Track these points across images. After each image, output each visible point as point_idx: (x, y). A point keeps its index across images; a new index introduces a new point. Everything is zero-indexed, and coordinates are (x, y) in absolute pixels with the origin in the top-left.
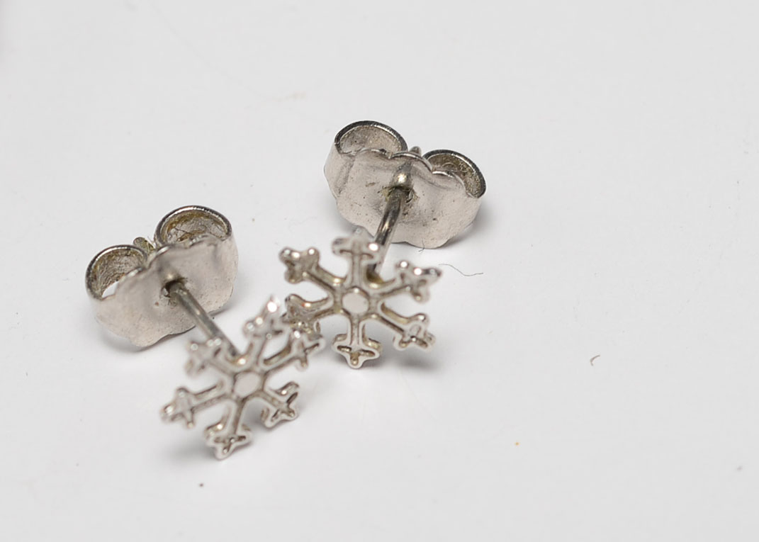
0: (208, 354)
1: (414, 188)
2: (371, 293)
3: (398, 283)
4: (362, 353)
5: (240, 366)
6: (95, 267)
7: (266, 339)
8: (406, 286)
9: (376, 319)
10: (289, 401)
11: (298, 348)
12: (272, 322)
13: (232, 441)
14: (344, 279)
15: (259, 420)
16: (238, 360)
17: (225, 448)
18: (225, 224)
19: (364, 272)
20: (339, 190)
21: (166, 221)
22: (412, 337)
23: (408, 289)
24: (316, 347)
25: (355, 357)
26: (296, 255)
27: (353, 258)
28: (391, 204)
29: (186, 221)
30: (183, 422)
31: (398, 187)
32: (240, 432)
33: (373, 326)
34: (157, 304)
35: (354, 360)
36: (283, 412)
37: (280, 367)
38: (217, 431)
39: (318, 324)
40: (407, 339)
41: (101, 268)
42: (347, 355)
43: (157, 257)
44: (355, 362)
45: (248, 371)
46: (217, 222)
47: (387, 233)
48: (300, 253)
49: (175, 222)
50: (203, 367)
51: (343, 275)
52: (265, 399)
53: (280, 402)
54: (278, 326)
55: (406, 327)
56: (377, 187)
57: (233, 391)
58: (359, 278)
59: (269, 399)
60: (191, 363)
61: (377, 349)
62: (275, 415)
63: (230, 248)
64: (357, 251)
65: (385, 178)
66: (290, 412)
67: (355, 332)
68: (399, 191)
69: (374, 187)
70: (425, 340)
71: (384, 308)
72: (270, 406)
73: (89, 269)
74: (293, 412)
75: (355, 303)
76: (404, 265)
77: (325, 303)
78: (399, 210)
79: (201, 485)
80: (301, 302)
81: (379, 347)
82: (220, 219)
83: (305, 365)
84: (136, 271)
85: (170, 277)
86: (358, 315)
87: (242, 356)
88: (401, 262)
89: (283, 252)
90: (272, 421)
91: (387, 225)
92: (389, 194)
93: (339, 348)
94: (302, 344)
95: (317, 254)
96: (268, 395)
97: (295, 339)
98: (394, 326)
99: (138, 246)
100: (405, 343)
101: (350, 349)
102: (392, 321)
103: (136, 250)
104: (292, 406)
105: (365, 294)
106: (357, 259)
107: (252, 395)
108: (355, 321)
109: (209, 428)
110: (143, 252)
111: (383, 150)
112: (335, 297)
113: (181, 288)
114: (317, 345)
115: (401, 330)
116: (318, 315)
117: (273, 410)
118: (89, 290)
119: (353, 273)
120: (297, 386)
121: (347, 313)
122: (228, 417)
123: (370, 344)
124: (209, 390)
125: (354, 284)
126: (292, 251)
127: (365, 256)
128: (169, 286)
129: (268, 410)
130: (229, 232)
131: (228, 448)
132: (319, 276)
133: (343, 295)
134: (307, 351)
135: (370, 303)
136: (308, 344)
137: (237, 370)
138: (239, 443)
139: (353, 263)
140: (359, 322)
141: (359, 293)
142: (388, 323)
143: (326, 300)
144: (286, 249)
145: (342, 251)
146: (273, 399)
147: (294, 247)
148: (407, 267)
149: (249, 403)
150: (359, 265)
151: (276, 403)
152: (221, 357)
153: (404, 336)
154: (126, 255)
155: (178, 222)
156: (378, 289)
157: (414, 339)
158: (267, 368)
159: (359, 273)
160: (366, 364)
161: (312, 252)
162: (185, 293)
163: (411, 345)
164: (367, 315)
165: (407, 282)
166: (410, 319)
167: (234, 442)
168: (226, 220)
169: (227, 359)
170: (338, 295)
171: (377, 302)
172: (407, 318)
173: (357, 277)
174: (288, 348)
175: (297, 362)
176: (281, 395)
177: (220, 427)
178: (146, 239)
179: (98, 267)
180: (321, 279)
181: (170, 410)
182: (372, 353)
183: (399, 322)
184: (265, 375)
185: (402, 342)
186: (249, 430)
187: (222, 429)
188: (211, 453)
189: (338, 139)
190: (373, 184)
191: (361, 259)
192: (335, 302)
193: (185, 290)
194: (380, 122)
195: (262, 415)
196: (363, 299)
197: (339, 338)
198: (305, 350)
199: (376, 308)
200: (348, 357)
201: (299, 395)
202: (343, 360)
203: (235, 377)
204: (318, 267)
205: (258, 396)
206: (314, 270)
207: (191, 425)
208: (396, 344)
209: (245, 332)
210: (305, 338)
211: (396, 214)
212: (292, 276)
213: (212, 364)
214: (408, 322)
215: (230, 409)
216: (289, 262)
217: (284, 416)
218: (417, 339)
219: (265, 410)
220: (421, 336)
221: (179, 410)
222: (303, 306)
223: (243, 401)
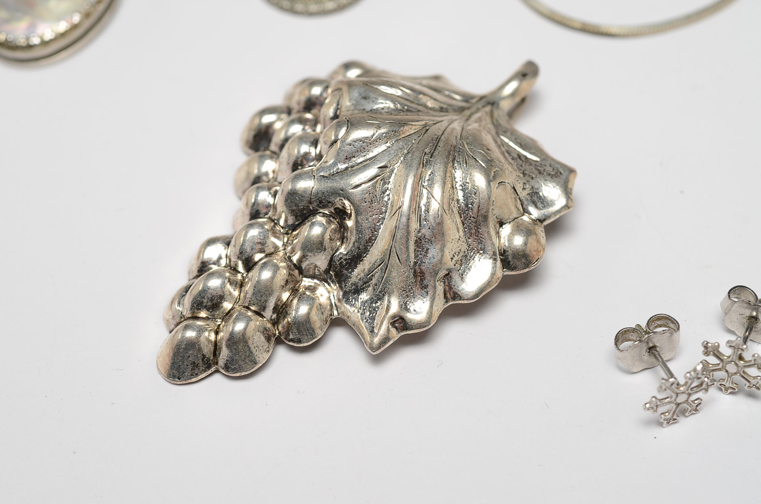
0: (668, 384)
1: (759, 318)
2: (739, 365)
3: (752, 363)
4: (730, 388)
5: (681, 390)
6: (619, 336)
7: (694, 381)
8: (755, 364)
9: (739, 376)
10: (697, 406)
11: (706, 385)
12: (698, 374)
13: (671, 420)
14: (729, 357)
15: (683, 413)
16: (679, 388)
17: (667, 423)
18: (677, 325)
19: (738, 355)
20: (726, 314)
21: (652, 319)
22: (754, 385)
23: (756, 366)
24: (713, 385)
25: (726, 389)
26: (710, 345)
27: (734, 349)
28: (749, 324)
29: (660, 320)
30: (652, 410)
31: (753, 317)
32: (675, 417)
33: (737, 378)
34: (644, 355)
35: (726, 390)
36: (693, 410)
37: (696, 392)
38: (665, 416)
39: (713, 374)
40: (751, 385)
41: (621, 336)
42: (723, 388)
43: (648, 337)
44: (726, 392)
45: (683, 393)
46: (673, 323)
47: (747, 338)
48: (712, 344)
49: (655, 320)
50: (665, 390)
51: (728, 355)
52: (687, 404)
53: (693, 406)
54: (699, 376)
55: (752, 381)
56: (744, 316)
57: (675, 400)
58: (735, 358)
59: (689, 404)
60: (661, 387)
61: (737, 388)
62: (690, 411)
63: (678, 335)
64: (737, 347)
65: (748, 313)
66: (696, 410)
67: (729, 379)
68: (753, 319)
69: (743, 315)
70: (759, 387)
71: (744, 372)
72: (689, 407)
73: (616, 336)
74: (698, 410)
75: (732, 368)
76: (756, 355)
77: (718, 366)
78: (753, 327)
79: (655, 438)
80: (707, 364)
81: (738, 387)
82: (675, 322)
83: (707, 392)
84: (639, 342)
85: (651, 345)
86: (731, 373)
87: (682, 386)
88: (755, 354)
89: (704, 342)
90: (689, 413)
91: (747, 333)
92: (748, 319)
93: (721, 385)
94: (707, 383)
95: (719, 345)
96: (689, 403)
97: (705, 381)
98: (746, 380)
99: (637, 328)
100: (750, 387)
101: (725, 385)
102: (746, 377)
103: (637, 330)
104: (698, 408)
105: (737, 365)
106: (736, 350)
107: (683, 403)
108: (730, 375)
109: (662, 414)
110: (641, 332)
111: (749, 301)
112: (723, 364)
113: (655, 350)
114: (713, 384)
115: (749, 382)
116: (714, 370)
117: (690, 409)
118: (616, 346)
119: (733, 355)
120: (701, 400)
121: (727, 371)
122: (671, 410)
123: (734, 385)
124: (666, 398)
125: (732, 360)
126: (708, 343)
127: (740, 350)
128: (650, 349)
129: (688, 409)
130: (678, 329)
131: (668, 423)
132: (718, 354)
133: (727, 364)
134: (709, 386)
135: (738, 369)
136: (710, 384)
137: (679, 392)
138: (673, 421)
139: (734, 352)
140: (732, 376)
141: (734, 364)
142: (744, 378)
143: (719, 364)
144: (706, 341)
145: (730, 346)
146: (691, 404)
147: (709, 341)
148: (757, 357)
149: (681, 406)
150: (737, 353)
151: (691, 406)
152: (673, 386)
153: (750, 384)
154: (633, 332)
155: (656, 320)
156: (743, 364)
157: (754, 386)
158: (691, 392)
159: (736, 356)
160: (731, 393)
161: (716, 344)
162: (657, 353)
163: (753, 388)
164: (736, 374)
165: (757, 363)
166: (755, 378)
167: (672, 421)
168: (678, 323)
169: (675, 387)
170: (725, 364)
171: (742, 369)
172: (753, 377)
173: (734, 357)
174: (701, 384)
175: (704, 391)
176: (695, 403)
177: (667, 414)
178: (641, 325)
179: (620, 336)
180: (718, 355)
181: (648, 406)
182: (734, 389)
183: (749, 378)
184: (690, 395)
185: (749, 386)
186: (678, 416)
187: (668, 416)
188: (661, 424)
189: (729, 293)
190: (743, 314)
191: (738, 351)
192: (723, 366)
193: (657, 351)
194: (747, 287)
195: (684, 410)
196: (736, 367)
197: (721, 381)
198: (708, 386)
199: (741, 371)
200: (723, 389)
201: (702, 404)
202: (721, 389)
203: (677, 394)
204: (718, 351)
205: (685, 403)
206: (716, 352)
207: (655, 412)
208: (746, 387)
209: (686, 377)
210: (709, 381)
211: (751, 329)
212: (707, 353)
213: (669, 389)
214: (754, 379)
215: (672, 407)
216: (706, 347)
217: (694, 412)
218: (756, 386)
219: (686, 409)
220: (758, 385)
221: (652, 406)
222: (708, 365)
223: (678, 405)
